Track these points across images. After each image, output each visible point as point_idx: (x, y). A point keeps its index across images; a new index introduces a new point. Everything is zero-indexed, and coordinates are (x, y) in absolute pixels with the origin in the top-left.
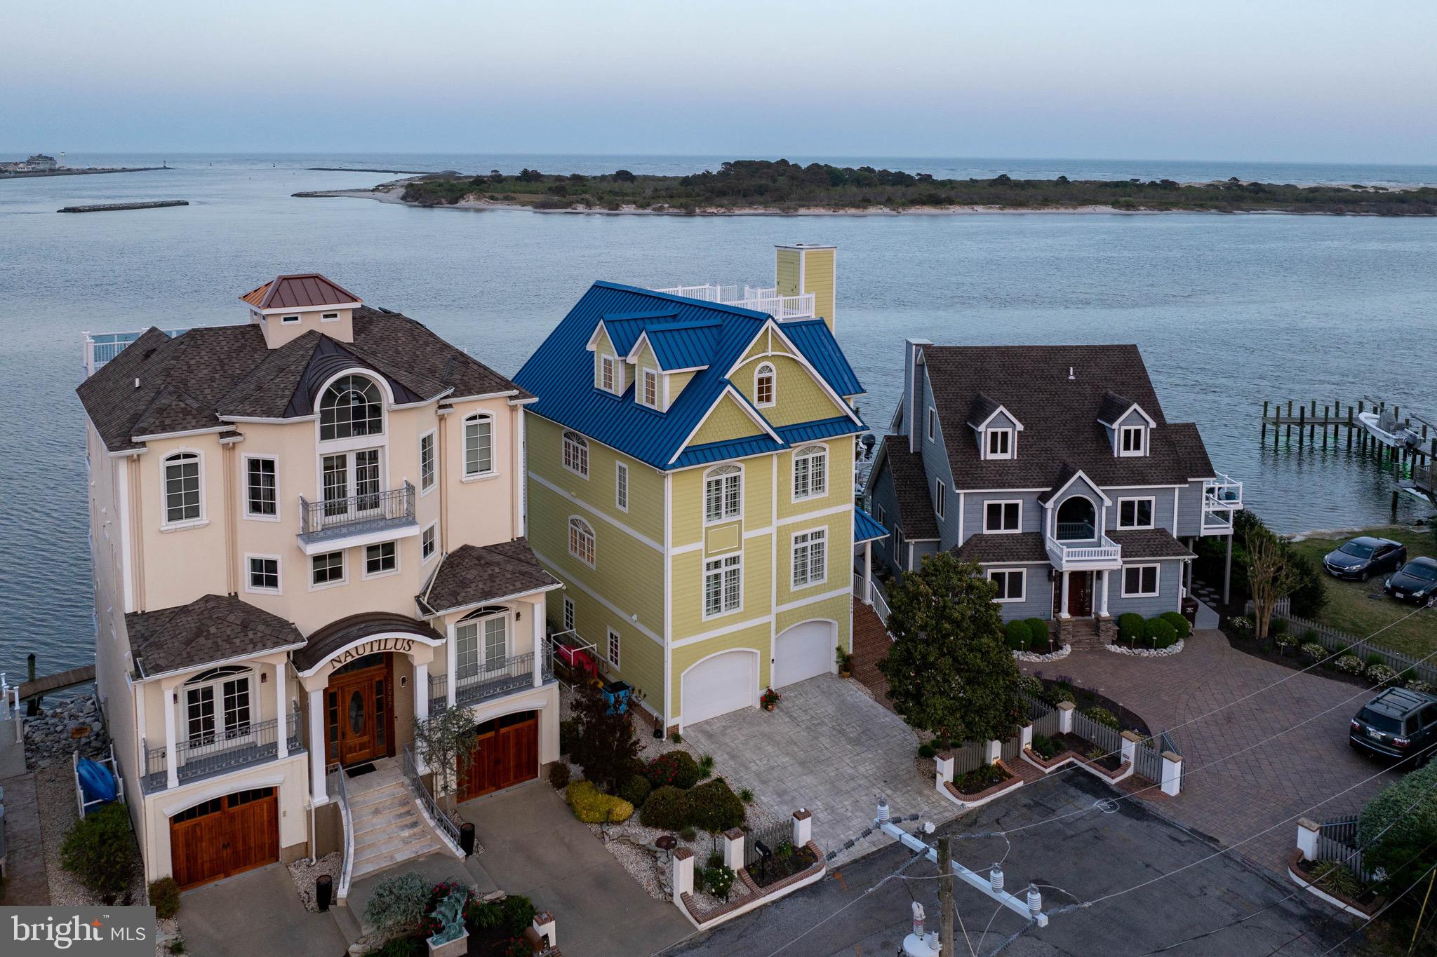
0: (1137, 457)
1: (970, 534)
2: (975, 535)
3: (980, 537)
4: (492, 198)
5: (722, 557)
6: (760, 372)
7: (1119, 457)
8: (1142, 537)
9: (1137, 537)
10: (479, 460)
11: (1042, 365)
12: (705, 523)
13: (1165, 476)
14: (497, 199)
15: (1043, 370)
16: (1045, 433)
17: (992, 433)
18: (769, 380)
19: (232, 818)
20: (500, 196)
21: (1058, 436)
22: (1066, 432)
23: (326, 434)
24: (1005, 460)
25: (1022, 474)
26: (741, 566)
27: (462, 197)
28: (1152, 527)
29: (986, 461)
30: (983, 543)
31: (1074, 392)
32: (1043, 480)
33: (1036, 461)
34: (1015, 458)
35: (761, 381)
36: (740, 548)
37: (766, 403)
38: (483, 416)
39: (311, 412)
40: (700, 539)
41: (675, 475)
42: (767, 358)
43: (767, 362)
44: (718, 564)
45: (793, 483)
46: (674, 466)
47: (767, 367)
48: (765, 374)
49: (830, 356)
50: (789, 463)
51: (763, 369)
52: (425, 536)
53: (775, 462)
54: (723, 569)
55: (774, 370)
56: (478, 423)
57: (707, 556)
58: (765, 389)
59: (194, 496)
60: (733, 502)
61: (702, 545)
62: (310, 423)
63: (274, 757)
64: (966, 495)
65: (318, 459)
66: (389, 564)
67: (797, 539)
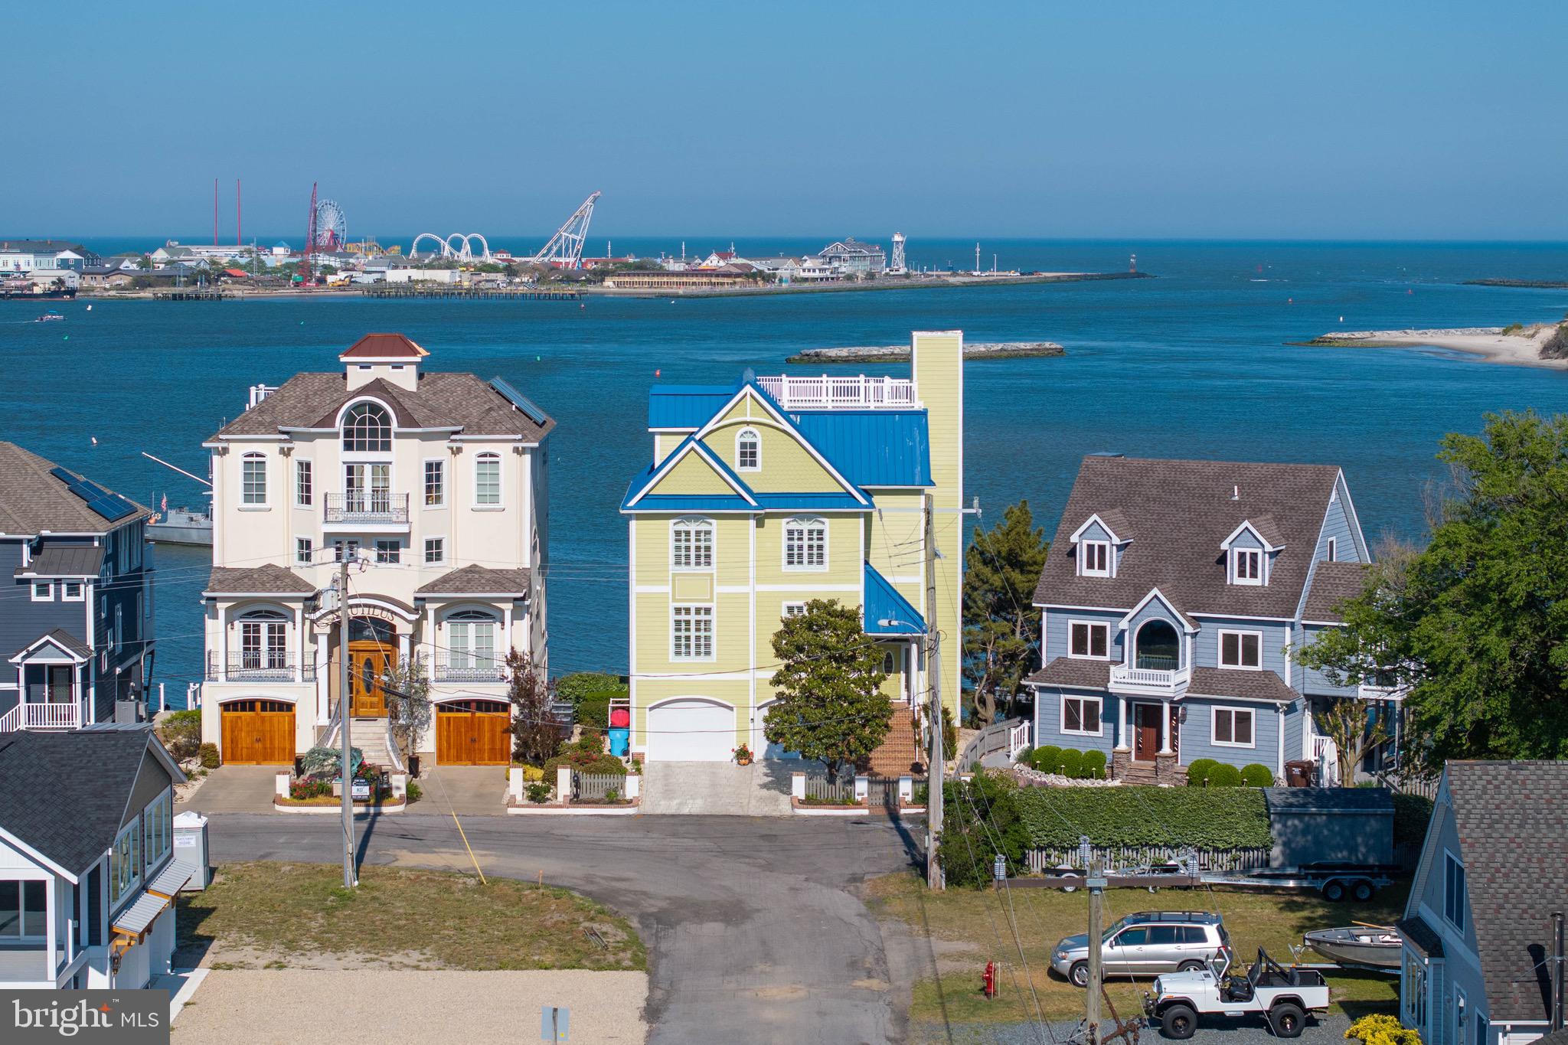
0: (1252, 586)
1: (1054, 656)
2: (1060, 658)
3: (1063, 662)
5: (693, 605)
6: (741, 436)
7: (1230, 585)
9: (1237, 677)
10: (488, 492)
11: (1210, 482)
12: (672, 568)
13: (1271, 608)
15: (1207, 488)
17: (1088, 545)
18: (753, 445)
22: (1190, 556)
23: (348, 446)
24: (1103, 578)
25: (1112, 593)
26: (713, 616)
28: (1259, 668)
29: (1080, 576)
30: (1066, 667)
32: (1130, 600)
33: (1136, 581)
34: (1114, 576)
35: (743, 445)
36: (711, 601)
37: (748, 469)
38: (492, 455)
39: (333, 426)
40: (664, 581)
41: (639, 517)
42: (748, 423)
43: (750, 428)
44: (688, 611)
45: (784, 552)
46: (631, 508)
47: (751, 433)
48: (748, 439)
49: (912, 448)
50: (780, 528)
51: (746, 433)
52: (429, 544)
53: (752, 523)
54: (693, 617)
55: (759, 437)
56: (488, 460)
57: (674, 600)
58: (749, 454)
59: (262, 486)
60: (704, 556)
61: (668, 589)
62: (336, 435)
63: (291, 680)
64: (1048, 611)
65: (340, 465)
66: (395, 559)
67: (791, 609)
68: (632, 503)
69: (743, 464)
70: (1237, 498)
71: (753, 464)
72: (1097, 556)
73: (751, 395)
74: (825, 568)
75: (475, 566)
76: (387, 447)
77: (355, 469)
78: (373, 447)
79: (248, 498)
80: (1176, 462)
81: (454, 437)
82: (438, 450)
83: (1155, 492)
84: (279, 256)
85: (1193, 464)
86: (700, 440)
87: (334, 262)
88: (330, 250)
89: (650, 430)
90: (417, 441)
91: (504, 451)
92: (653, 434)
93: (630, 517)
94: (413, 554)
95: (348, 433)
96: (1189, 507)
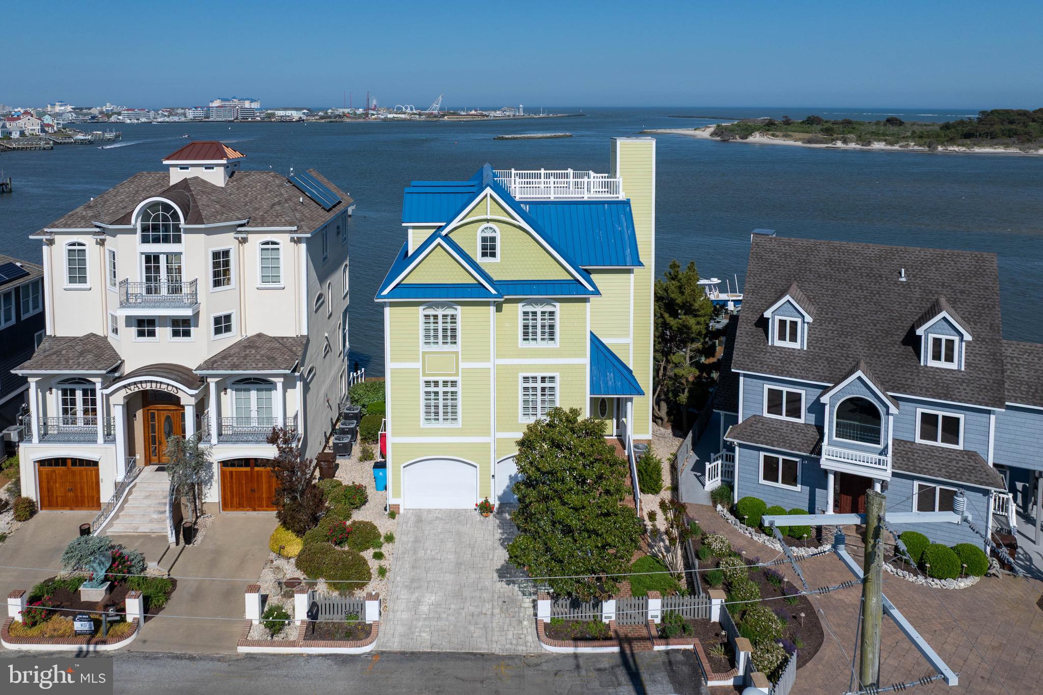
0: (948, 370)
1: (750, 414)
2: (754, 416)
3: (758, 419)
4: (773, 135)
5: (441, 379)
6: (482, 232)
7: (926, 366)
8: (944, 455)
9: (937, 454)
10: (270, 274)
11: (874, 263)
12: (422, 348)
13: (976, 395)
14: (777, 136)
15: (872, 269)
16: (849, 330)
17: (780, 321)
18: (493, 239)
19: (74, 473)
20: (781, 134)
21: (863, 334)
22: (874, 332)
23: (145, 240)
24: (794, 349)
25: (806, 365)
26: (459, 389)
27: (750, 134)
28: (960, 447)
29: (773, 346)
30: (759, 425)
31: (899, 294)
32: (827, 374)
33: (827, 355)
34: (805, 348)
35: (484, 239)
36: (457, 374)
37: (489, 260)
38: (273, 243)
39: (129, 223)
40: (417, 360)
41: (392, 305)
42: (488, 221)
43: (491, 225)
44: (436, 383)
45: (520, 330)
46: (385, 297)
47: (491, 228)
48: (489, 234)
49: (621, 232)
50: (516, 312)
51: (486, 228)
52: (217, 320)
53: (492, 309)
54: (441, 389)
55: (499, 233)
56: (270, 247)
57: (424, 375)
58: (489, 248)
59: (83, 270)
60: (451, 336)
61: (419, 365)
62: (133, 231)
63: (95, 442)
64: (745, 376)
65: (138, 255)
66: (187, 334)
67: (526, 379)
68: (385, 292)
69: (484, 255)
70: (904, 279)
71: (493, 255)
72: (789, 330)
73: (491, 196)
74: (556, 344)
75: (260, 335)
76: (178, 240)
77: (151, 260)
78: (166, 240)
79: (72, 280)
80: (837, 243)
81: (239, 229)
82: (225, 241)
83: (824, 269)
84: (361, 111)
85: (853, 246)
86: (446, 235)
87: (374, 113)
88: (374, 110)
89: (404, 225)
90: (203, 236)
91: (283, 240)
92: (407, 228)
93: (383, 305)
94: (203, 330)
95: (145, 229)
96: (861, 285)
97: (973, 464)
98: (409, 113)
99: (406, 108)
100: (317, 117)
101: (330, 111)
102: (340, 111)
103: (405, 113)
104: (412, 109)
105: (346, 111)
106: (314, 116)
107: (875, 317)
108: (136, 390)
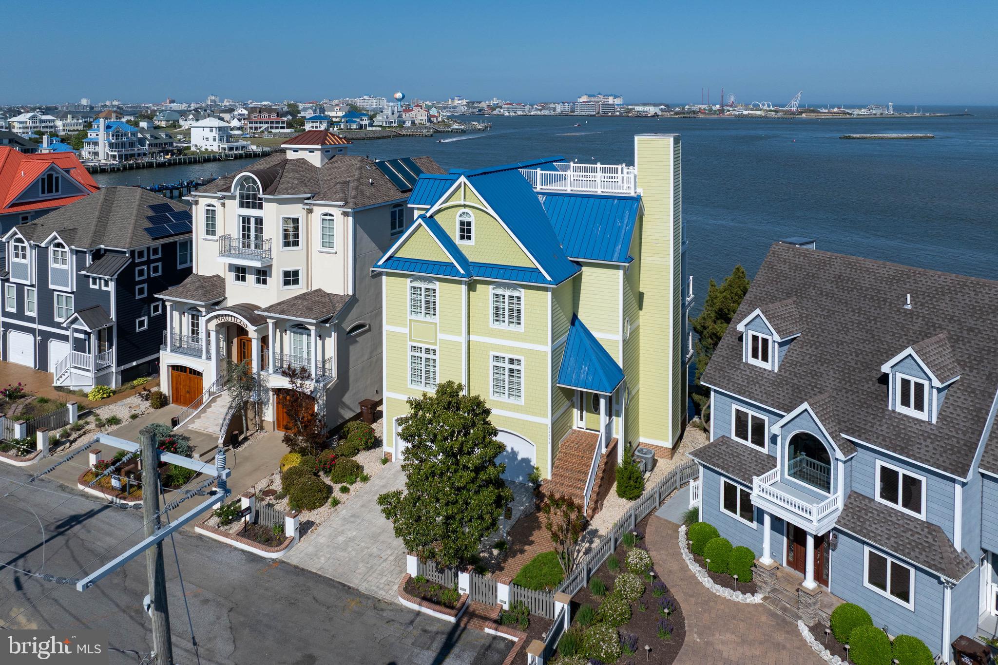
0: (917, 420)
5: (424, 346)
6: (461, 216)
7: (894, 411)
8: (901, 522)
9: (894, 519)
10: (327, 242)
11: (884, 284)
12: (409, 317)
13: (938, 456)
15: (879, 291)
16: (828, 357)
17: (753, 337)
18: (469, 224)
19: (190, 379)
21: (840, 365)
22: (853, 364)
23: (242, 205)
24: (765, 370)
25: (771, 389)
26: (438, 357)
28: (923, 517)
29: (746, 363)
31: (897, 324)
32: (786, 402)
33: (796, 381)
34: (776, 370)
35: (462, 223)
36: (436, 344)
37: (465, 242)
38: (331, 215)
39: (230, 191)
40: (405, 326)
41: (388, 274)
42: (465, 206)
43: (467, 210)
44: (420, 349)
45: (491, 312)
46: (379, 267)
47: (467, 213)
48: (465, 219)
49: (620, 228)
50: (486, 293)
51: (464, 213)
52: (286, 274)
53: (464, 288)
54: (424, 355)
55: (472, 217)
56: (327, 218)
57: (411, 340)
58: (466, 231)
59: (214, 226)
60: (430, 308)
61: (406, 330)
62: (233, 198)
63: (200, 357)
64: (715, 391)
65: (237, 217)
66: (265, 282)
67: (497, 358)
68: (381, 263)
69: (462, 237)
70: (909, 307)
71: (469, 238)
72: (761, 348)
73: (465, 183)
74: (521, 328)
75: (320, 290)
76: (260, 207)
77: (246, 220)
78: (254, 206)
79: (208, 233)
80: (852, 259)
81: (306, 201)
82: (296, 210)
83: (829, 286)
84: (718, 107)
85: (869, 263)
86: (431, 217)
87: (730, 109)
88: (731, 106)
89: (409, 206)
90: (275, 204)
91: (337, 212)
93: (380, 274)
94: (275, 281)
95: (242, 197)
96: (860, 309)
97: (930, 540)
98: (764, 110)
99: (764, 105)
100: (672, 113)
101: (687, 107)
102: (697, 107)
103: (761, 110)
104: (769, 106)
105: (703, 107)
106: (669, 112)
107: (861, 347)
108: (223, 321)
